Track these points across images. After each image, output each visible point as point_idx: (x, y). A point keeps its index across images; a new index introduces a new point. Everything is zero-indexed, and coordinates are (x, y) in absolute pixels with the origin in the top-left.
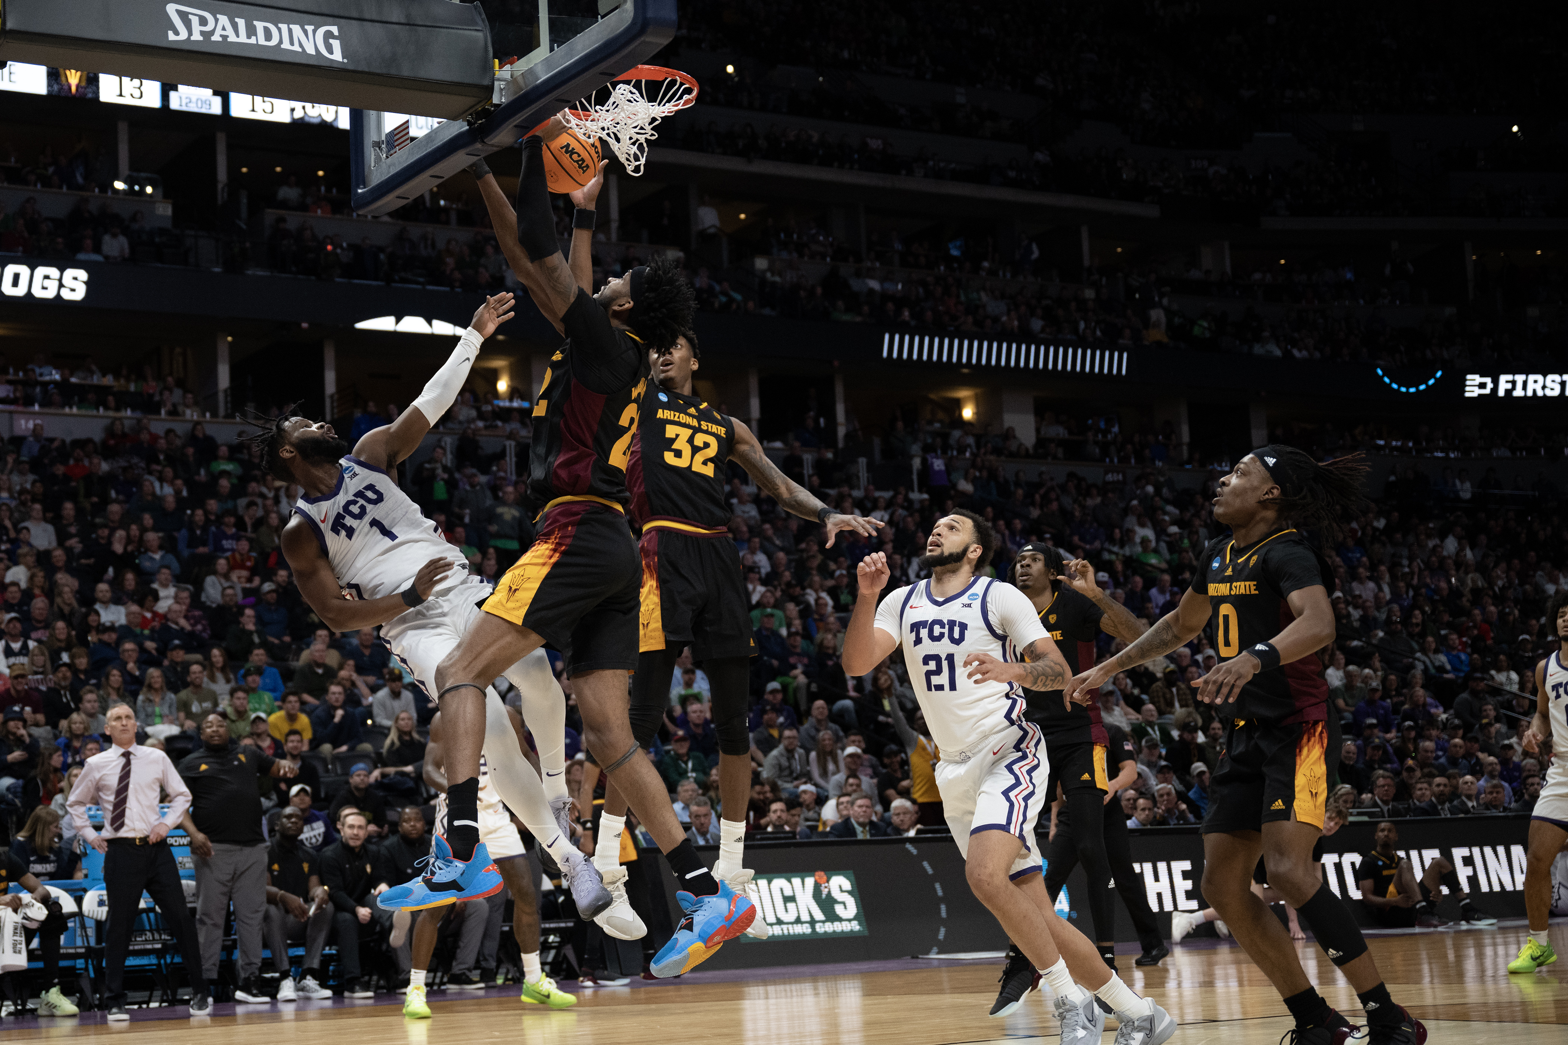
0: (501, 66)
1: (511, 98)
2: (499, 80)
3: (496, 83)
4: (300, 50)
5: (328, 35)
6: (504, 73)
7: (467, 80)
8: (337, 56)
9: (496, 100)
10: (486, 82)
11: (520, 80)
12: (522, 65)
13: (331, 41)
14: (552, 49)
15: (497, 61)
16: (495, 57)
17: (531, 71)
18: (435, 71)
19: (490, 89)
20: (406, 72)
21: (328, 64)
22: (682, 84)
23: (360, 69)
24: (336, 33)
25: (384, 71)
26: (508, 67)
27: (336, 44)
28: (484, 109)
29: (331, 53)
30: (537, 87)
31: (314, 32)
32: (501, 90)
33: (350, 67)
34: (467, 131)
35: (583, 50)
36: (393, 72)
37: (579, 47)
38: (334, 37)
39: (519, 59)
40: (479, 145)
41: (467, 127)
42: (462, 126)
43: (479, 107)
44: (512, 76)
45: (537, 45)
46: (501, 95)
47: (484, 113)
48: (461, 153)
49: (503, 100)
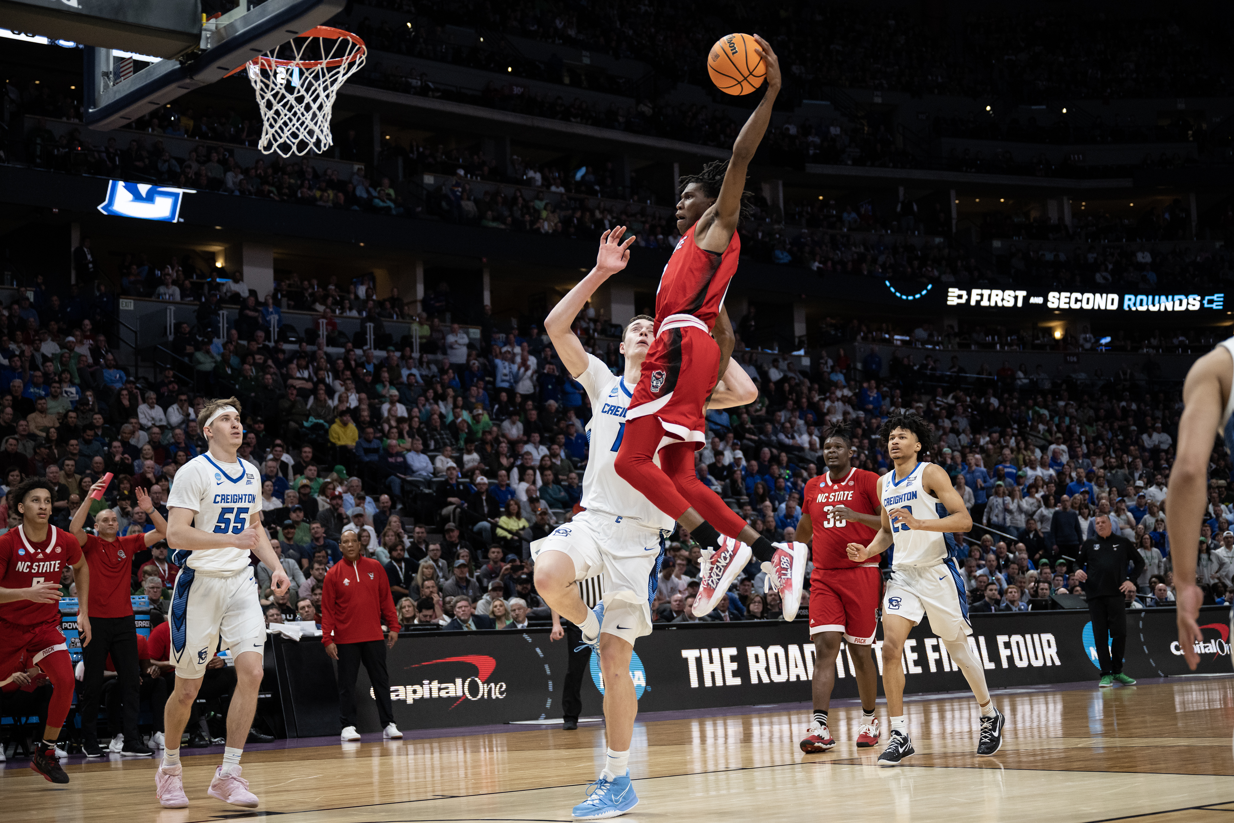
0: (208, 19)
1: (215, 45)
2: (206, 30)
3: (204, 33)
6: (210, 25)
7: (179, 28)
8: (73, 2)
9: (202, 46)
10: (195, 31)
11: (223, 31)
12: (225, 20)
14: (249, 9)
15: (204, 15)
16: (203, 12)
17: (231, 25)
18: (153, 20)
19: (198, 38)
20: (130, 18)
21: (66, 9)
22: (353, 45)
23: (93, 14)
25: (112, 16)
26: (213, 21)
28: (193, 52)
30: (235, 39)
32: (207, 38)
33: (85, 11)
34: (179, 69)
35: (273, 11)
36: (120, 18)
37: (270, 9)
39: (222, 14)
40: (188, 81)
41: (179, 66)
42: (174, 65)
43: (189, 51)
44: (216, 28)
45: (237, 5)
46: (207, 43)
47: (193, 56)
48: (173, 86)
49: (209, 46)
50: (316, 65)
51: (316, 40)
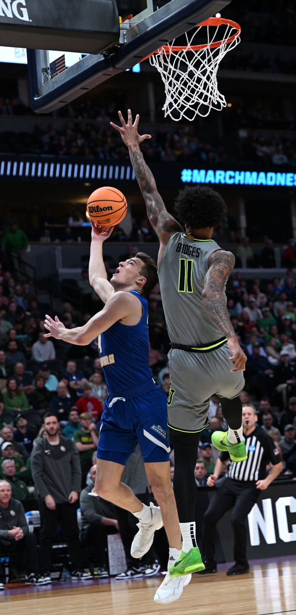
0: (123, 21)
1: (130, 40)
2: (122, 29)
3: (121, 31)
4: (3, 15)
5: (20, 5)
6: (125, 24)
7: (103, 30)
8: (26, 18)
9: (121, 41)
10: (115, 31)
11: (136, 28)
12: (136, 20)
13: (22, 9)
14: (155, 10)
15: (120, 17)
16: (119, 15)
17: (143, 23)
18: (85, 25)
19: (118, 35)
20: (67, 25)
21: (20, 23)
22: (230, 28)
23: (40, 25)
24: (24, 4)
25: (54, 26)
26: (127, 21)
27: (24, 11)
28: (114, 47)
29: (22, 16)
30: (147, 33)
31: (11, 4)
32: (124, 35)
33: (34, 24)
34: (103, 60)
35: (175, 10)
36: (60, 26)
37: (173, 8)
38: (23, 7)
39: (133, 16)
40: (111, 69)
41: (104, 58)
42: (100, 58)
43: (110, 46)
44: (130, 27)
45: (146, 7)
46: (124, 38)
47: (114, 49)
48: (100, 74)
49: (126, 41)
50: (204, 47)
51: (204, 28)
